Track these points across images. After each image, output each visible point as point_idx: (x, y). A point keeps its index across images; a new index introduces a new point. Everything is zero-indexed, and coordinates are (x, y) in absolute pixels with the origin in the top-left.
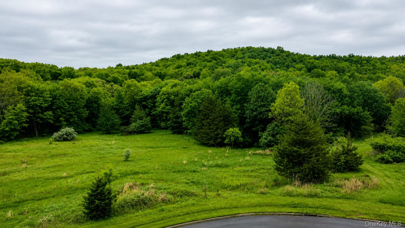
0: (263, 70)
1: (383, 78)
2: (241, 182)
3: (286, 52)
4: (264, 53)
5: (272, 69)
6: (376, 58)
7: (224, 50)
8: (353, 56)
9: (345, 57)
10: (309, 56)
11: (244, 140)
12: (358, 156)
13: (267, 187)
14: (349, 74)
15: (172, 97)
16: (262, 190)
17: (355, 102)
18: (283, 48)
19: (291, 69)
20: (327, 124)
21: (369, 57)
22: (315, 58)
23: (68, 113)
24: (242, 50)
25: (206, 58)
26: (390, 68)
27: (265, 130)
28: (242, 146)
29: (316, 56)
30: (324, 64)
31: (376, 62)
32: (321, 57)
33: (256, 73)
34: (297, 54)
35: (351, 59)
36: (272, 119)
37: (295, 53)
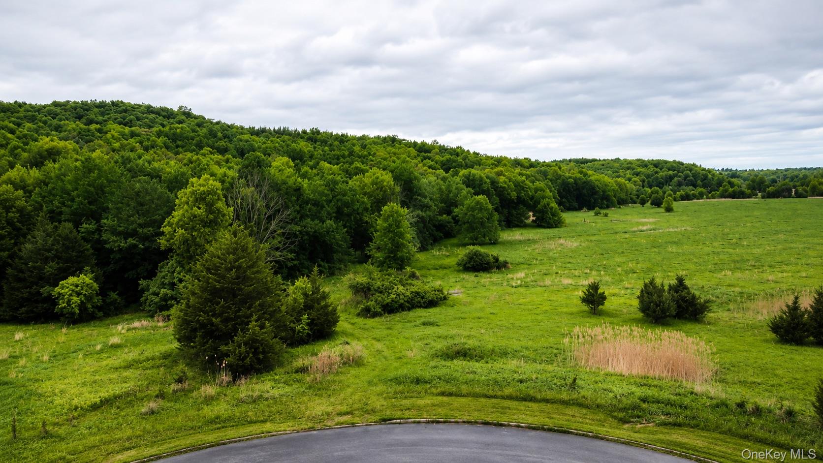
0: (146, 149)
1: (363, 172)
2: (102, 395)
3: (196, 117)
4: (152, 116)
5: (167, 148)
6: (354, 138)
7: (55, 104)
8: (318, 132)
9: (304, 132)
10: (242, 128)
11: (104, 301)
12: (330, 308)
13: (163, 398)
14: (311, 163)
16: (153, 405)
17: (324, 214)
18: (190, 109)
19: (207, 149)
20: (278, 254)
21: (343, 135)
22: (253, 132)
24: (102, 105)
26: (375, 154)
27: (155, 275)
28: (101, 314)
29: (254, 128)
30: (269, 144)
31: (354, 145)
32: (263, 131)
33: (132, 155)
34: (218, 123)
35: (314, 137)
36: (170, 250)
37: (214, 121)
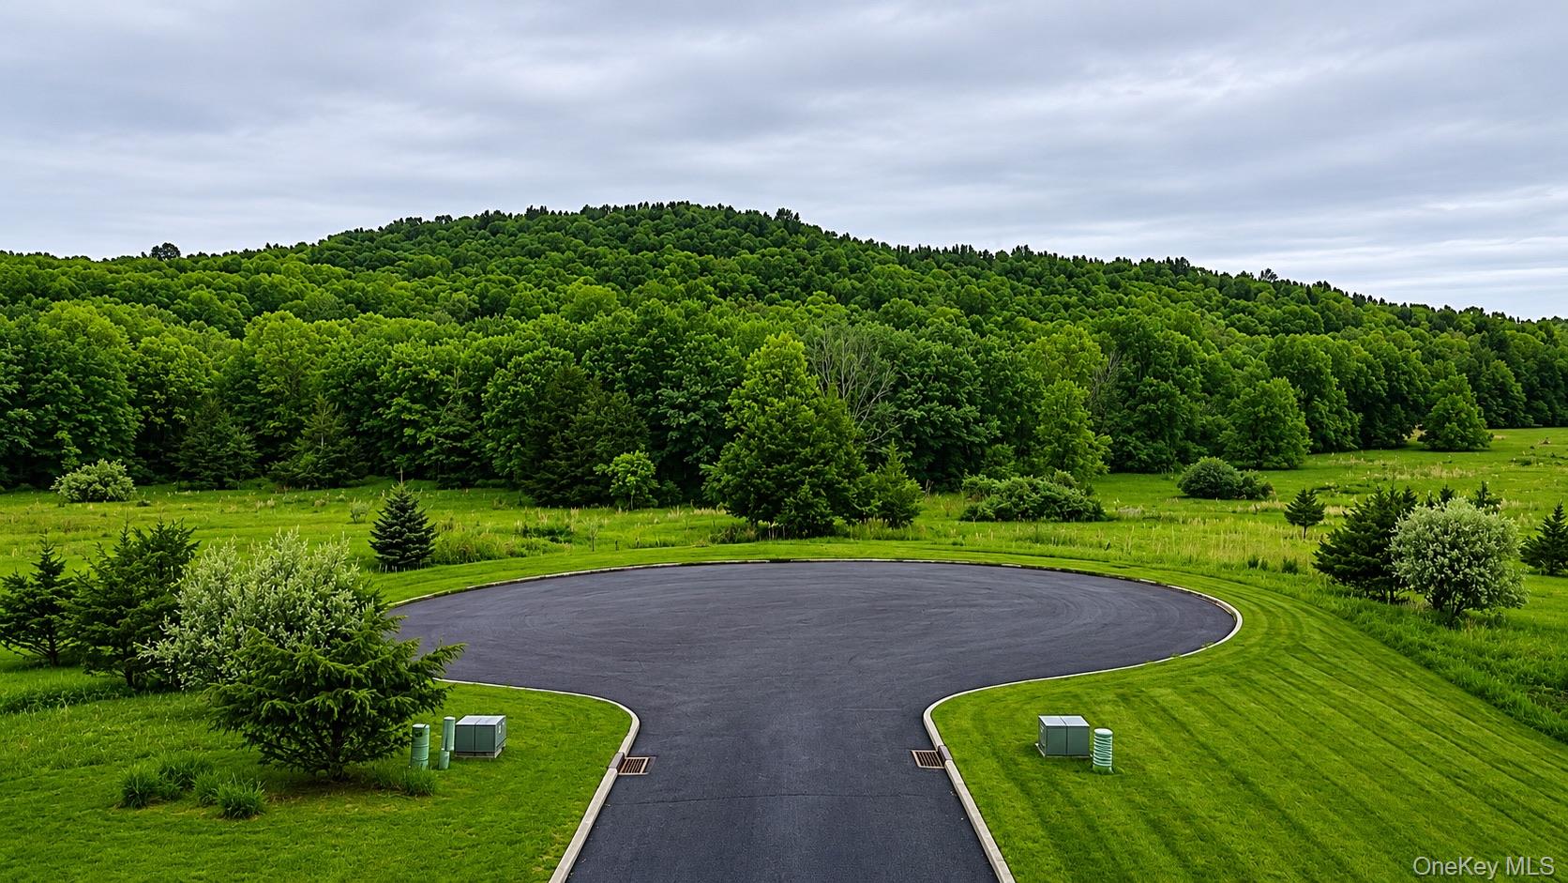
3: (806, 229)
4: (734, 232)
7: (588, 212)
11: (661, 487)
15: (433, 374)
19: (818, 295)
22: (903, 255)
23: (83, 417)
25: (525, 238)
27: (717, 459)
28: (656, 502)
29: (907, 248)
32: (924, 254)
35: (1018, 266)
